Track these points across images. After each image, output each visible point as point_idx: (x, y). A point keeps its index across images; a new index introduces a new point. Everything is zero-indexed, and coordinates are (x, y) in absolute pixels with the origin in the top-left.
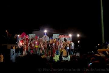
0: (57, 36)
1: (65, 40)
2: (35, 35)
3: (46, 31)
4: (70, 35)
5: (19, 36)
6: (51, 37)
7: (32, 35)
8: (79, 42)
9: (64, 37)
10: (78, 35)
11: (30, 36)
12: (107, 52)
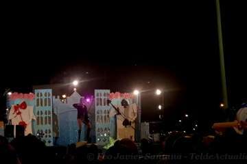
0: (105, 95)
1: (124, 103)
2: (50, 91)
3: (76, 83)
4: (136, 92)
5: (10, 93)
6: (90, 97)
7: (43, 91)
8: (160, 107)
9: (121, 96)
10: (158, 92)
11: (38, 95)
12: (237, 130)
